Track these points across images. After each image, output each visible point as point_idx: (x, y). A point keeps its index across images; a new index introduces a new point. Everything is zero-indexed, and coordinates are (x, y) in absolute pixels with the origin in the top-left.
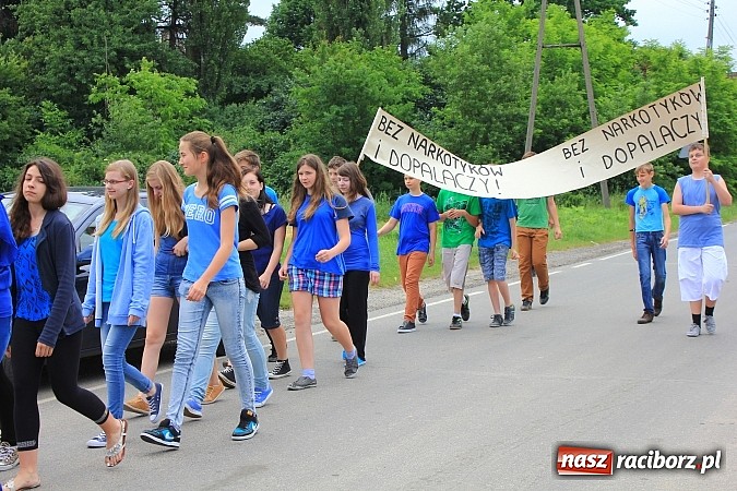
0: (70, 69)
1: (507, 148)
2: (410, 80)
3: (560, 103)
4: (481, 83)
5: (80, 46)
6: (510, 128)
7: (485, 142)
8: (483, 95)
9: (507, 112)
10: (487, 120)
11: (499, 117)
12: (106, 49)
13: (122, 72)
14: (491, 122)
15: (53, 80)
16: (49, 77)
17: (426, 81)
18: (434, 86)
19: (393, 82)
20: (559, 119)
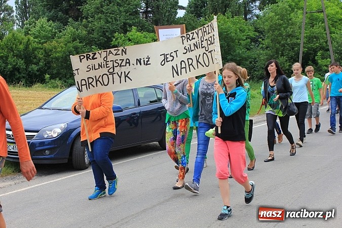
0: (104, 31)
1: (292, 58)
2: (249, 30)
3: (315, 37)
4: (279, 30)
5: (107, 22)
6: (293, 49)
7: (282, 55)
8: (281, 35)
9: (292, 42)
10: (283, 45)
11: (288, 44)
12: (118, 22)
13: (125, 32)
14: (285, 46)
15: (96, 36)
16: (95, 35)
17: (256, 30)
18: (259, 32)
19: (242, 31)
20: (314, 44)
